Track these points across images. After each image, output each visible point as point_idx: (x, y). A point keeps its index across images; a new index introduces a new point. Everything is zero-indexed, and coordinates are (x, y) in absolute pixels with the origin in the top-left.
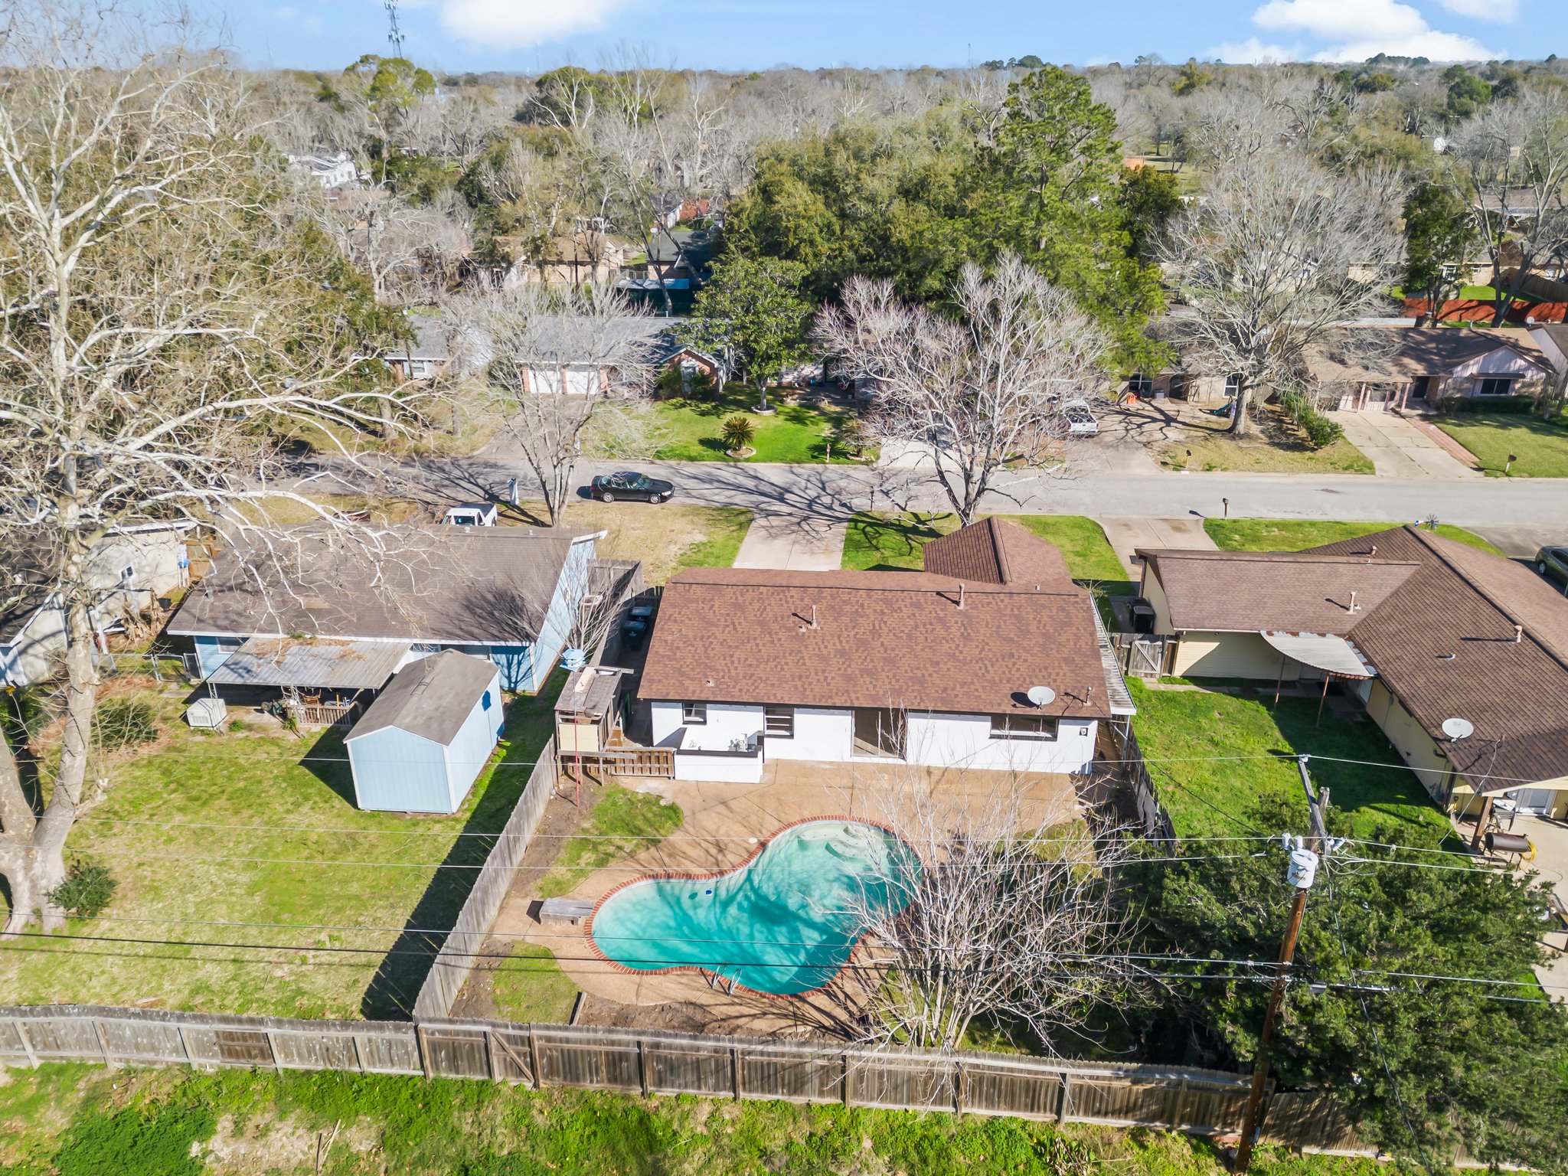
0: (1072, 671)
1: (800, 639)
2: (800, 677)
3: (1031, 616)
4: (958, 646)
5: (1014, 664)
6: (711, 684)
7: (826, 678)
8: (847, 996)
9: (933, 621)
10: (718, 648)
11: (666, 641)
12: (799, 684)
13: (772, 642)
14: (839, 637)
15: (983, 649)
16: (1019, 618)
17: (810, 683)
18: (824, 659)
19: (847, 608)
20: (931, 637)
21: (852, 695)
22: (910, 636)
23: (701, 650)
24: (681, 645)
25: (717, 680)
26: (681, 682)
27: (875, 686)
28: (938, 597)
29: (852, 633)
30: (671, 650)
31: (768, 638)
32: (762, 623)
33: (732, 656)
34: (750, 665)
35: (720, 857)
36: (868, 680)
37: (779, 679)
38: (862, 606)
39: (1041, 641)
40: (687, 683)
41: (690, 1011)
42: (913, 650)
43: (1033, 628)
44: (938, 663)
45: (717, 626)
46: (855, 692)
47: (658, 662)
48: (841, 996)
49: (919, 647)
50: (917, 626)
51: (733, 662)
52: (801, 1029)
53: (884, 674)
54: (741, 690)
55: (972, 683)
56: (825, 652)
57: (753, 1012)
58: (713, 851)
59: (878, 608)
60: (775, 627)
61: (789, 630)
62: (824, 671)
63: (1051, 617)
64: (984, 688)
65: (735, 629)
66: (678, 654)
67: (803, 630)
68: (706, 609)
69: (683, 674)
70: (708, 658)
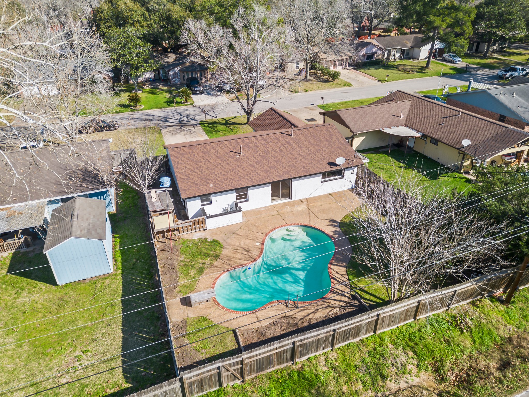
0: (343, 151)
1: (238, 160)
2: (247, 175)
3: (319, 135)
4: (299, 151)
5: (322, 153)
6: (212, 186)
7: (257, 173)
8: (342, 291)
9: (286, 143)
10: (206, 170)
11: (182, 173)
12: (248, 178)
13: (228, 164)
14: (254, 156)
15: (309, 150)
16: (314, 136)
17: (253, 176)
18: (252, 166)
19: (251, 145)
20: (288, 150)
21: (271, 177)
22: (280, 151)
23: (199, 173)
24: (189, 173)
25: (213, 184)
26: (198, 188)
27: (278, 172)
28: (282, 135)
29: (258, 154)
30: (186, 175)
31: (225, 163)
32: (220, 157)
33: (214, 173)
34: (224, 175)
35: (250, 254)
36: (274, 170)
37: (239, 178)
38: (256, 143)
39: (327, 143)
40: (201, 187)
41: (286, 320)
42: (284, 156)
43: (321, 139)
44: (296, 158)
45: (201, 162)
46: (272, 176)
47: (184, 182)
48: (340, 292)
49: (286, 154)
50: (281, 147)
51: (216, 175)
52: (335, 310)
53: (279, 167)
54: (226, 185)
55: (312, 163)
56: (252, 163)
57: (312, 311)
58: (246, 253)
59: (263, 143)
60: (226, 158)
61: (232, 158)
62: (255, 171)
63: (325, 134)
64: (317, 163)
65: (209, 162)
66: (190, 177)
67: (238, 157)
68: (192, 156)
69: (197, 184)
70: (204, 175)
